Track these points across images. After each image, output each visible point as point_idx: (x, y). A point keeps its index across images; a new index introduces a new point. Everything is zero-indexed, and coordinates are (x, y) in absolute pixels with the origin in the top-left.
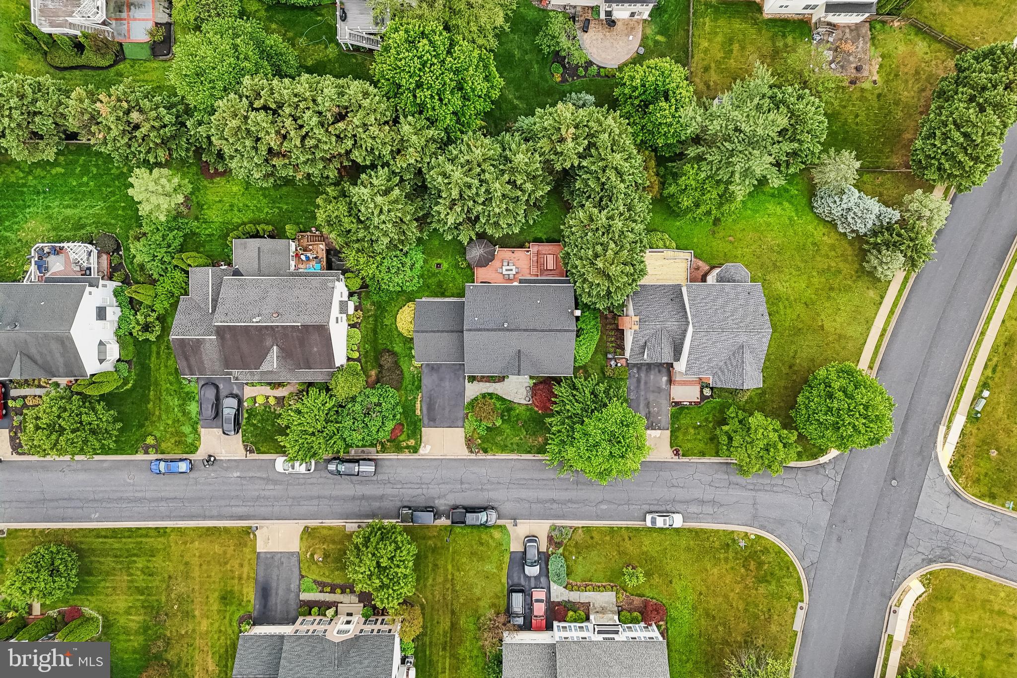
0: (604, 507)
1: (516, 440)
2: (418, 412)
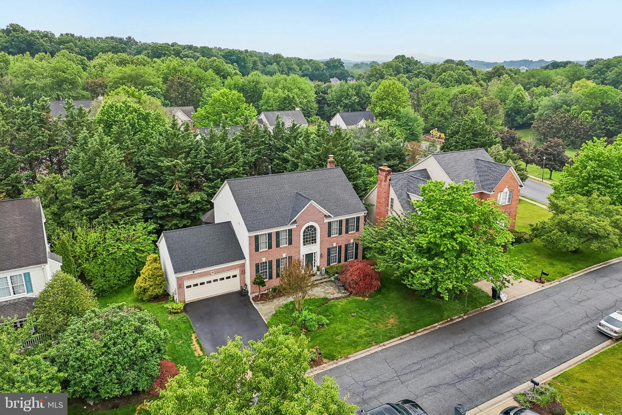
0: (546, 348)
1: (362, 332)
2: (198, 352)
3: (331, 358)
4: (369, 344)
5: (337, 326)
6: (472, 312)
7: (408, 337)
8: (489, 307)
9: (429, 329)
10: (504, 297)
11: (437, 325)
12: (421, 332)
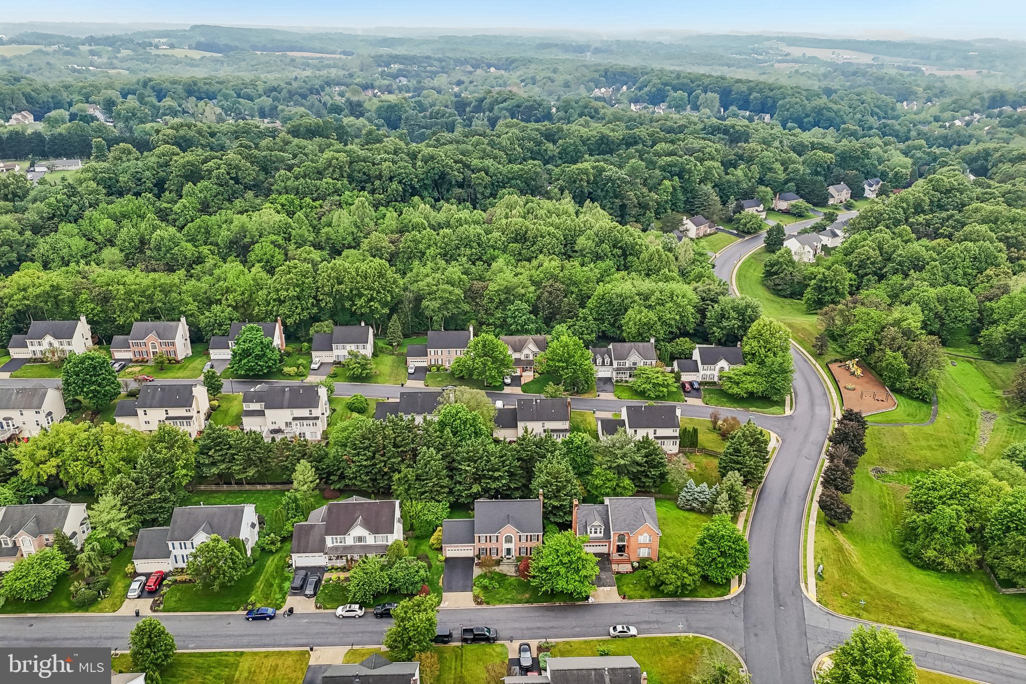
0: (578, 629)
1: (509, 596)
2: (441, 584)
3: (488, 603)
4: (507, 603)
5: (501, 589)
6: (569, 603)
7: (527, 605)
8: (580, 603)
9: (540, 604)
10: (591, 600)
11: (545, 604)
12: (535, 605)
